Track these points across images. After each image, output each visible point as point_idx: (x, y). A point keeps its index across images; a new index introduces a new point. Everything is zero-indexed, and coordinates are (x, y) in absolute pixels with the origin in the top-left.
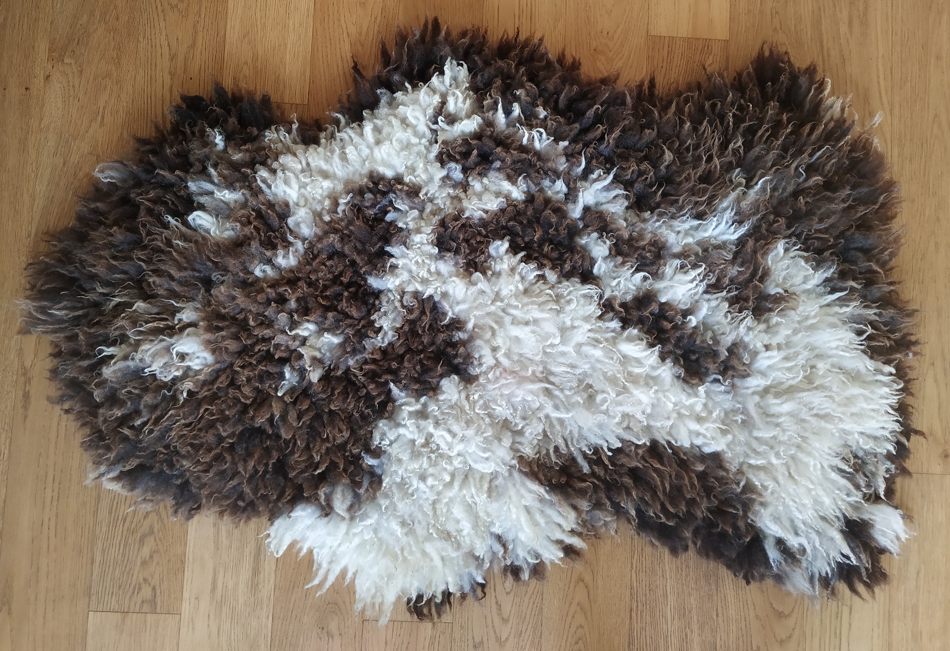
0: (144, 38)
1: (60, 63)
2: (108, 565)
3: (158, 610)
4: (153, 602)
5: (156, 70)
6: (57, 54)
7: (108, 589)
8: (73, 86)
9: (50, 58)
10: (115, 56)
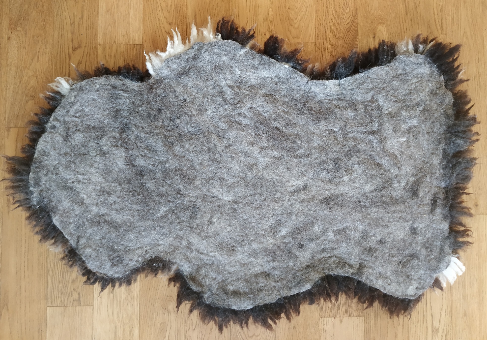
0: (57, 15)
1: (15, 30)
2: (55, 283)
3: (82, 304)
4: (79, 300)
5: (64, 31)
6: (13, 26)
7: (56, 296)
8: (23, 42)
9: (10, 28)
10: (43, 25)
